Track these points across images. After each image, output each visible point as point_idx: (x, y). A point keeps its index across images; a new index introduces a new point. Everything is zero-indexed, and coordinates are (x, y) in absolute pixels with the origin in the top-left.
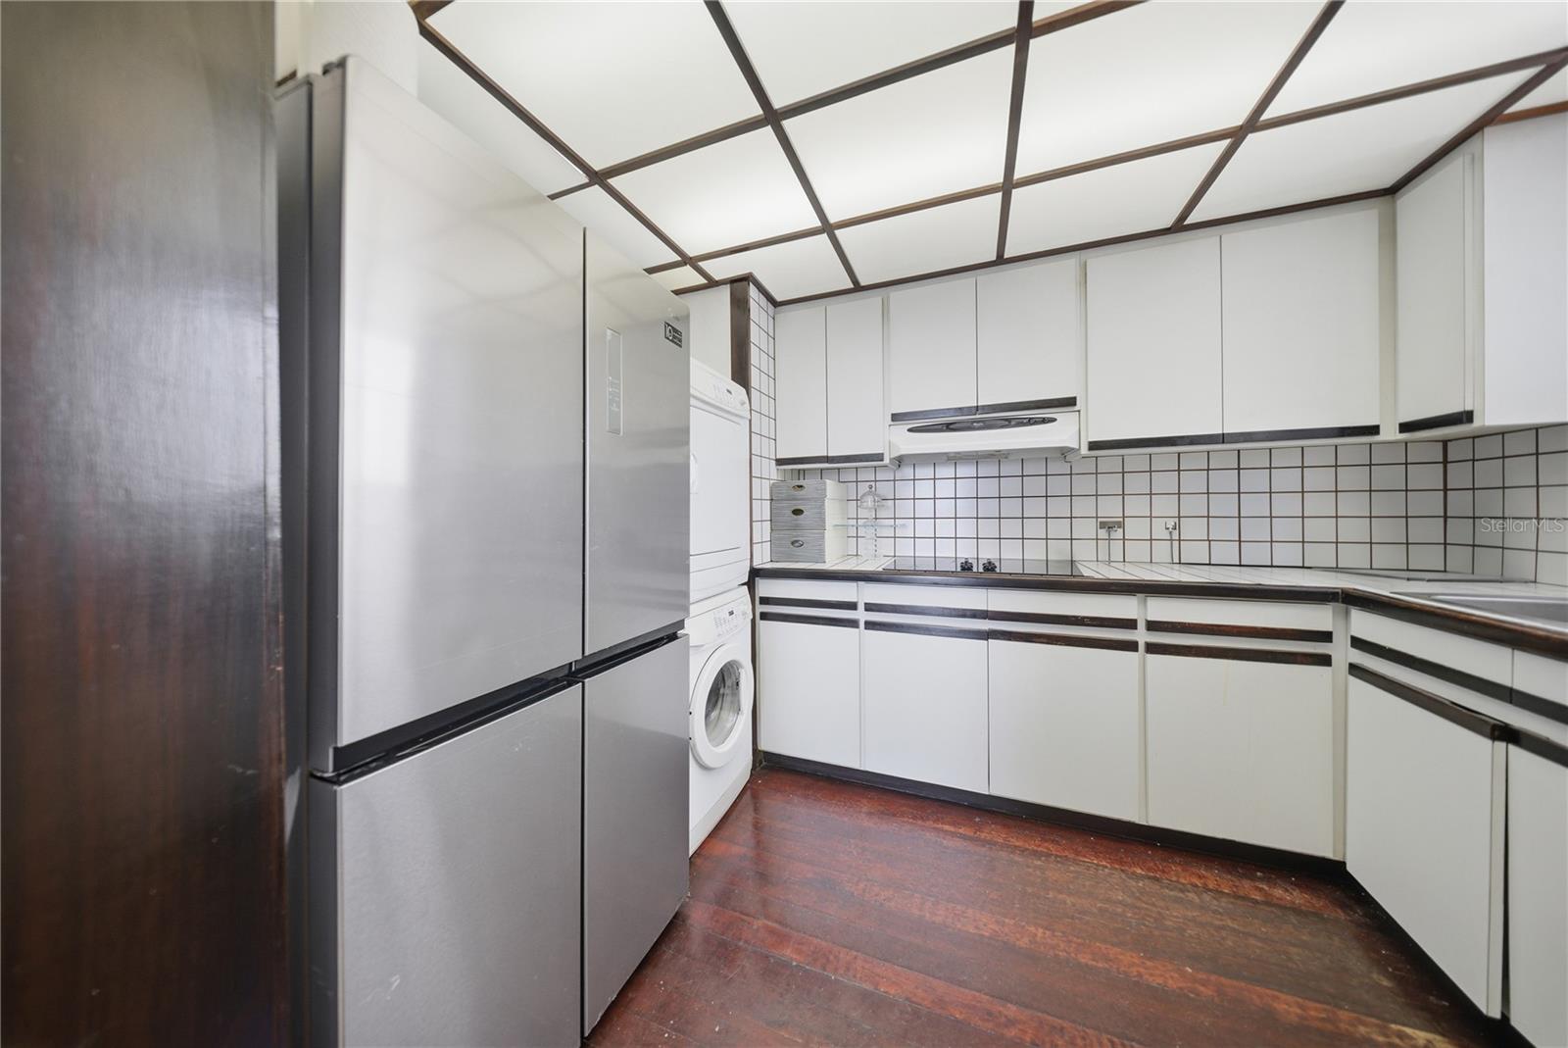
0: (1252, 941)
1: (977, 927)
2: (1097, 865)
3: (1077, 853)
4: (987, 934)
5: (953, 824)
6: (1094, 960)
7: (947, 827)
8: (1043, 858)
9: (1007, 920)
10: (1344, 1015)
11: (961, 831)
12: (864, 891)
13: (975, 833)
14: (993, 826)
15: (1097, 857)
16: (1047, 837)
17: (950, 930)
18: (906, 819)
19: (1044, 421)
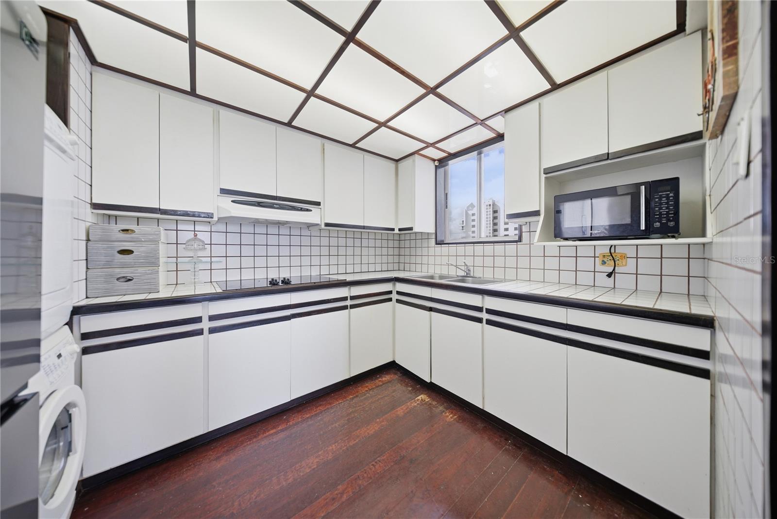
0: (386, 398)
1: (310, 467)
2: (339, 403)
3: (330, 404)
4: (315, 466)
5: (274, 428)
6: (355, 441)
7: (272, 432)
8: (320, 415)
9: (320, 453)
10: (409, 404)
11: (279, 428)
12: (240, 505)
13: (287, 424)
14: (293, 416)
15: (337, 401)
16: (317, 405)
17: (299, 480)
18: (245, 444)
19: (308, 210)
